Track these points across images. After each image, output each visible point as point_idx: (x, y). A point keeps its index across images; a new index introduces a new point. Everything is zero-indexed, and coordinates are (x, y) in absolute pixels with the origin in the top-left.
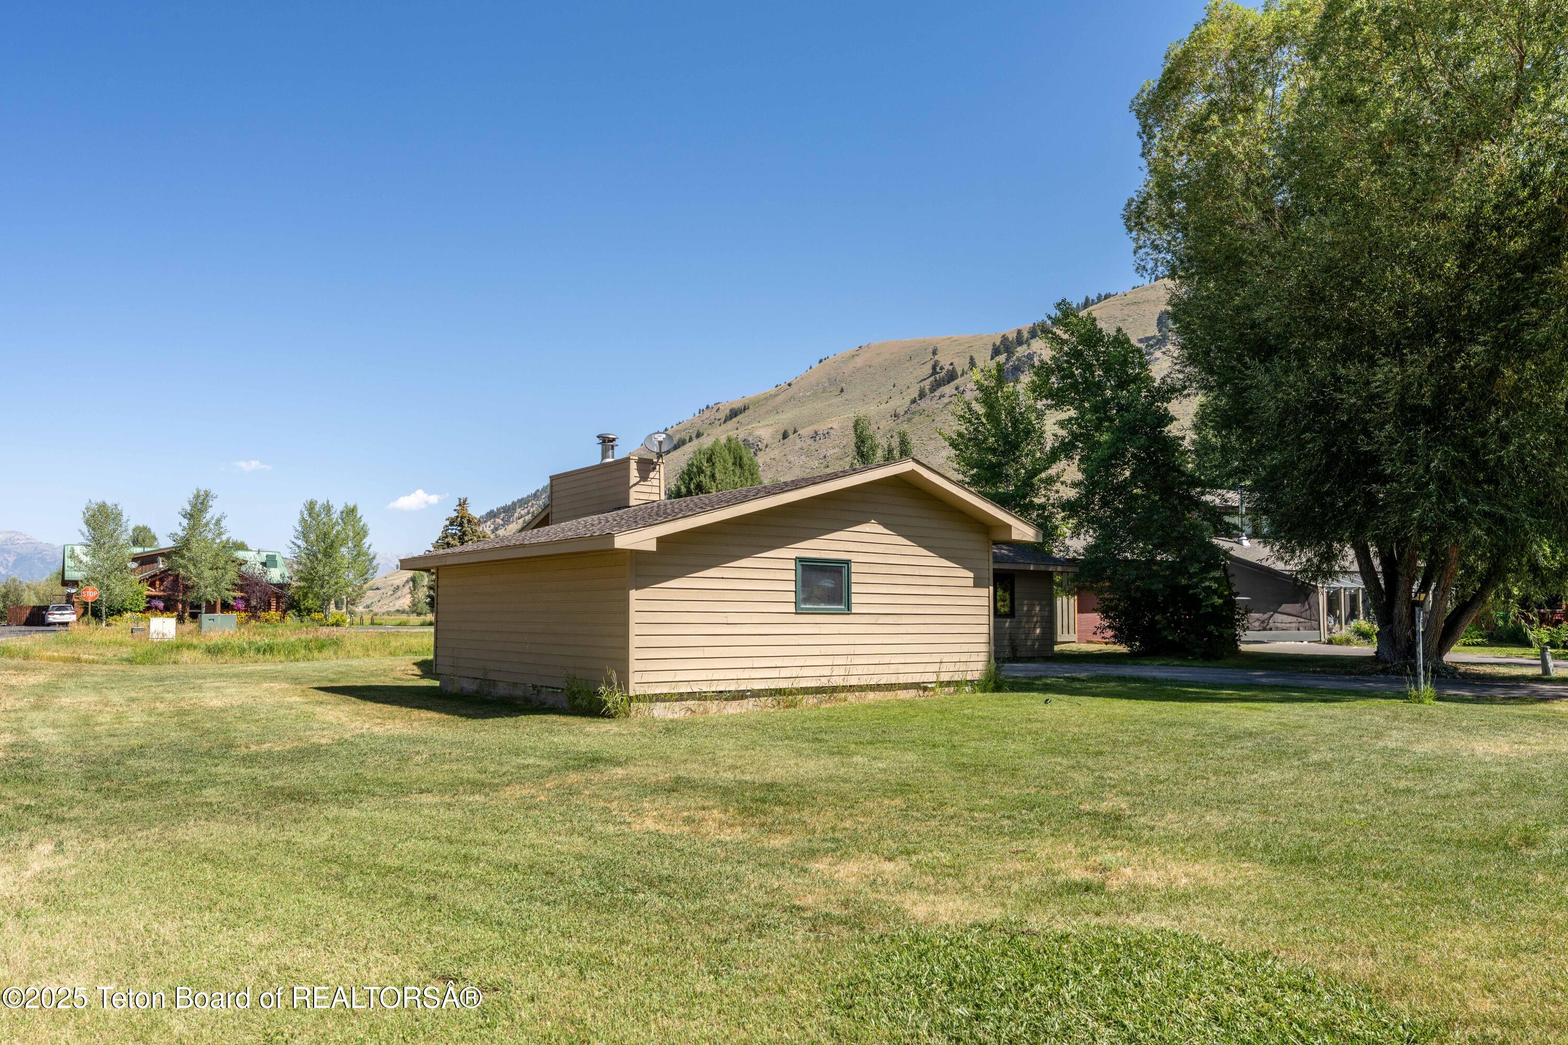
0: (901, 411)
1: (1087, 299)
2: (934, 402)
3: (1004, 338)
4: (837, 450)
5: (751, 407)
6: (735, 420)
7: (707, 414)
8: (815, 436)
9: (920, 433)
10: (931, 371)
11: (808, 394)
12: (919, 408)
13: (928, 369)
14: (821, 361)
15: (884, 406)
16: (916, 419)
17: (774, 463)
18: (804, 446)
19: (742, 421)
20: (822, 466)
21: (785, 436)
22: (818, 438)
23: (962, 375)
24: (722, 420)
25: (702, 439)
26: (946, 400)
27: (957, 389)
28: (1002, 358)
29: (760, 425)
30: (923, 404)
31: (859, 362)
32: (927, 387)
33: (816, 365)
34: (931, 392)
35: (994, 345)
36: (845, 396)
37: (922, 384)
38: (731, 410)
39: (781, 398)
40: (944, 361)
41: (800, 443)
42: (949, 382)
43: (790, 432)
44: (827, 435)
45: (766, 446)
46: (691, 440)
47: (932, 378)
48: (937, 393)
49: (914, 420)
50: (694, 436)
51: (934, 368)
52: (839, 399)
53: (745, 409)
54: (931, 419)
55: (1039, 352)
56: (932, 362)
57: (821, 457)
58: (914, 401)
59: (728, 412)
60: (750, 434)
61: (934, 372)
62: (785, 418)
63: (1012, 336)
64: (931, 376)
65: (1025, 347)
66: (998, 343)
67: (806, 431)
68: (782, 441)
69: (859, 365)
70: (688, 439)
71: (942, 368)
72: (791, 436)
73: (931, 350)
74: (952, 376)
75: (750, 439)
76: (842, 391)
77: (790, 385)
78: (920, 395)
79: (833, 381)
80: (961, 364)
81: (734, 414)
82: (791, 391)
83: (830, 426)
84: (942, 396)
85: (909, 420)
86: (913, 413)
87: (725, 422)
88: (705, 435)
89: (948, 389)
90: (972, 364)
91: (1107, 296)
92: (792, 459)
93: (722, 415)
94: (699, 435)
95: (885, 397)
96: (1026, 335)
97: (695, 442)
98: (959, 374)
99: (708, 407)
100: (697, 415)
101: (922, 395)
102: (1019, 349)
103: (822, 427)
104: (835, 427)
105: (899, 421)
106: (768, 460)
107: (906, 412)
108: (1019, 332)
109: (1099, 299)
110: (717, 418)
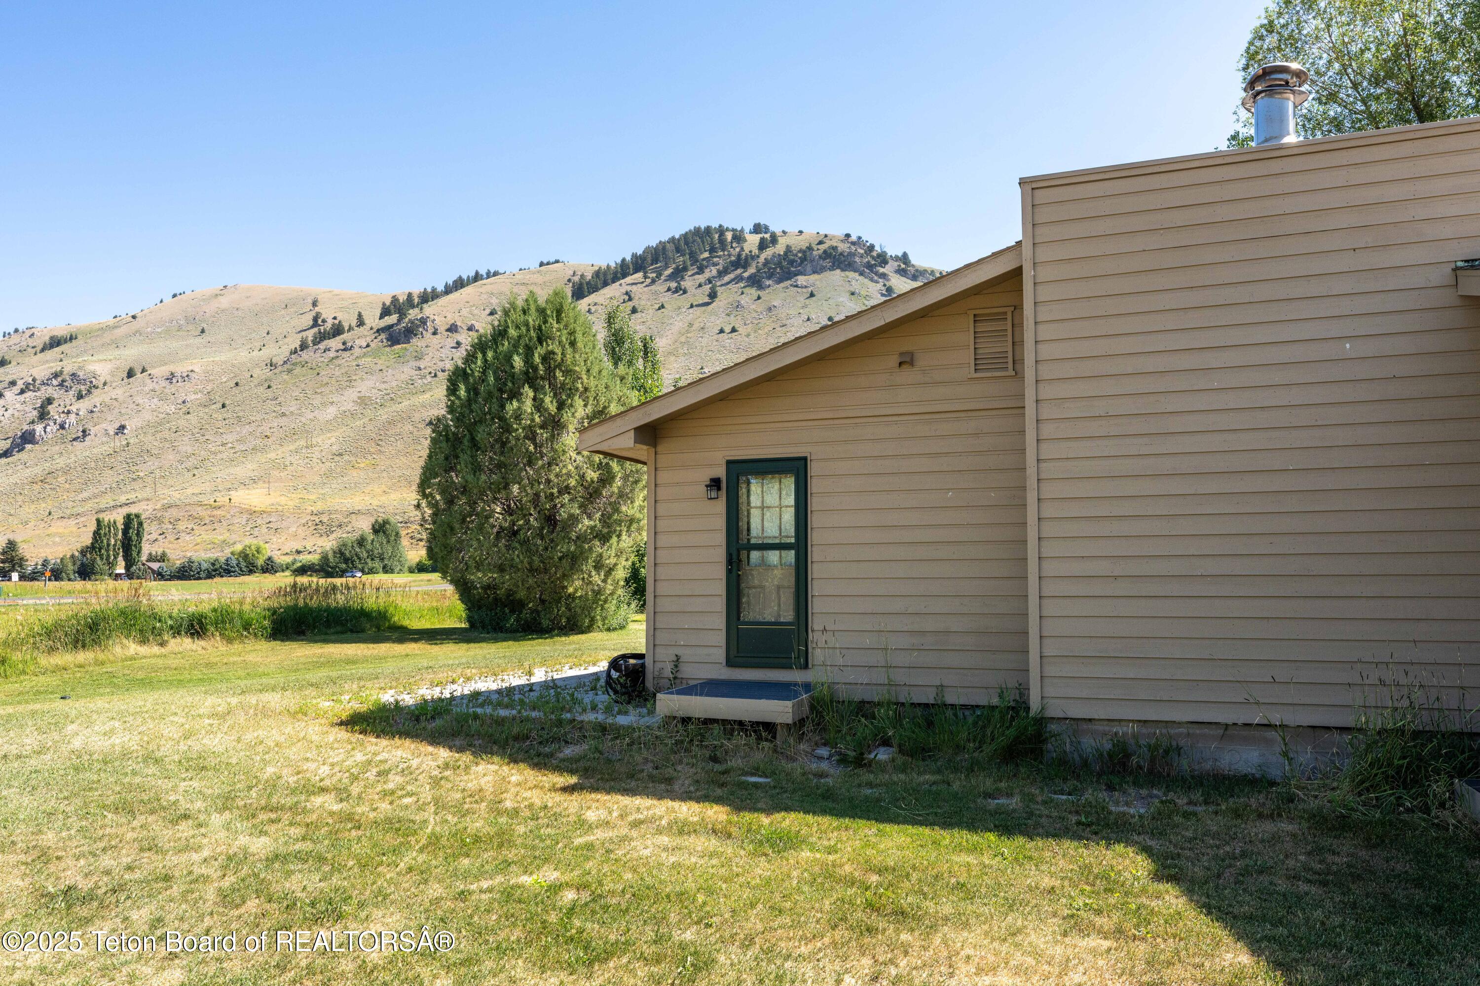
0: (279, 360)
1: (477, 273)
2: (318, 355)
3: (395, 299)
4: (199, 396)
5: (80, 337)
6: (56, 349)
7: (15, 339)
8: (170, 378)
9: (303, 386)
10: (311, 323)
11: (159, 330)
12: (299, 359)
13: (308, 320)
14: (174, 296)
15: (256, 353)
16: (298, 370)
17: (115, 403)
18: (157, 387)
19: (69, 352)
20: (181, 412)
21: (130, 374)
22: (174, 380)
23: (349, 330)
24: (38, 349)
25: (8, 368)
26: (332, 354)
27: (344, 343)
28: (393, 319)
29: (94, 358)
30: (305, 355)
31: (224, 302)
32: (310, 338)
33: (168, 299)
34: (314, 345)
35: (384, 304)
36: (206, 337)
37: (304, 334)
38: (52, 338)
39: (119, 332)
40: (328, 313)
41: (150, 385)
42: (334, 336)
43: (138, 370)
44: (186, 378)
45: (105, 384)
47: (316, 330)
48: (322, 346)
49: (295, 372)
51: (315, 319)
52: (199, 340)
53: (71, 339)
54: (316, 372)
55: (432, 317)
56: (313, 314)
57: (180, 401)
58: (295, 352)
59: (47, 339)
60: (80, 368)
61: (315, 324)
62: (131, 354)
63: (402, 298)
64: (312, 327)
65: (417, 310)
66: (388, 303)
67: (161, 371)
68: (126, 380)
69: (223, 306)
71: (324, 321)
72: (139, 375)
73: (310, 301)
74: (337, 330)
75: (81, 374)
76: (203, 331)
77: (134, 317)
78: (301, 346)
79: (191, 320)
80: (348, 319)
81: (55, 342)
82: (135, 325)
83: (190, 368)
84: (327, 350)
85: (289, 371)
86: (295, 364)
87: (42, 350)
88: (14, 363)
89: (335, 343)
90: (361, 323)
91: (496, 274)
92: (141, 401)
93: (38, 342)
95: (258, 345)
96: (416, 300)
98: (346, 329)
99: (16, 331)
101: (304, 346)
102: (411, 311)
103: (180, 369)
104: (196, 370)
105: (276, 371)
106: (107, 400)
107: (285, 363)
108: (410, 295)
109: (489, 275)
110: (31, 345)
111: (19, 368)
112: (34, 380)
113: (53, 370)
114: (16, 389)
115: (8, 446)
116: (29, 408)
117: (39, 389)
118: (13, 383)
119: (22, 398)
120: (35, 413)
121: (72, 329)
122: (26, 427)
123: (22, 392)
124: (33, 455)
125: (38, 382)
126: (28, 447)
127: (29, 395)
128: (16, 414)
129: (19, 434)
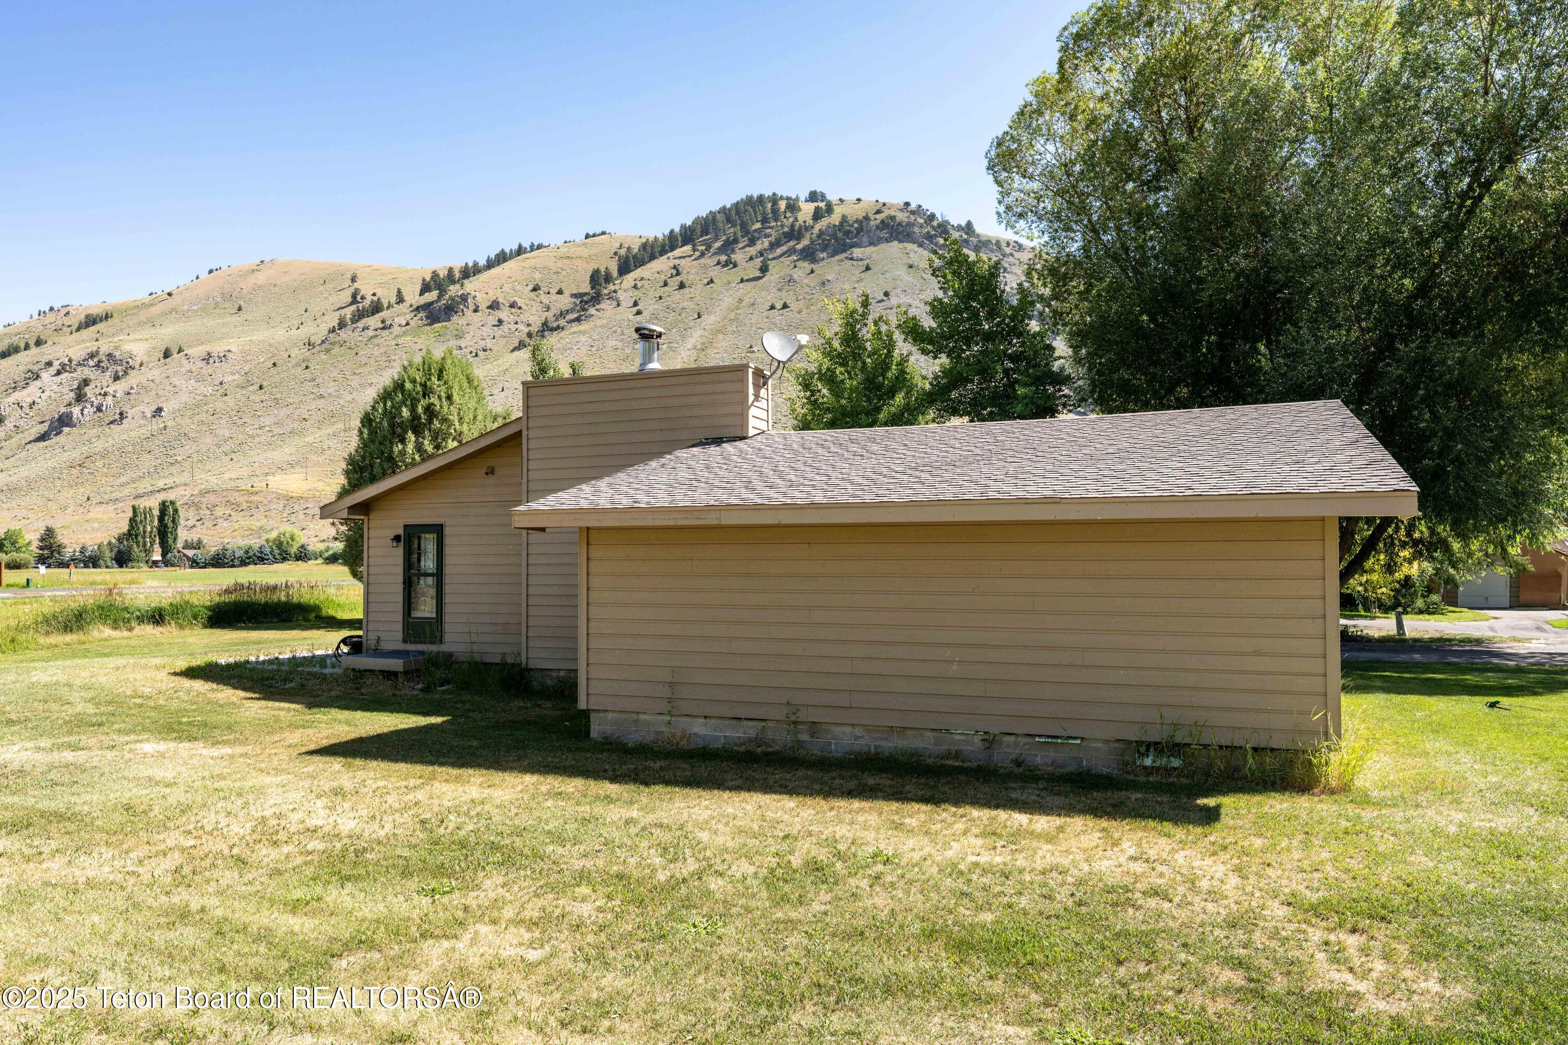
0: (317, 339)
1: (520, 246)
2: (356, 334)
3: (435, 275)
4: (237, 377)
5: (115, 315)
6: (92, 328)
7: (51, 317)
8: (207, 358)
9: (341, 366)
10: (350, 300)
11: (195, 308)
12: (338, 338)
13: (346, 297)
14: (211, 272)
15: (294, 332)
16: (336, 350)
17: (151, 384)
18: (194, 368)
19: (105, 331)
20: (218, 394)
21: (167, 354)
22: (211, 361)
23: (388, 308)
24: (74, 328)
25: (44, 348)
26: (370, 333)
27: (383, 322)
28: (432, 296)
29: (130, 338)
30: (344, 334)
31: (261, 278)
32: (349, 316)
33: (204, 275)
34: (353, 323)
35: (424, 280)
36: (243, 315)
37: (343, 312)
38: (87, 316)
39: (155, 310)
40: (367, 289)
41: (187, 366)
42: (373, 314)
43: (174, 351)
44: (223, 358)
45: (141, 365)
46: (27, 347)
47: (354, 307)
48: (360, 324)
49: (333, 352)
50: (32, 343)
51: (354, 296)
52: (236, 318)
53: (107, 317)
54: (354, 352)
55: (473, 293)
56: (352, 290)
57: (217, 383)
58: (333, 330)
59: (82, 317)
60: (116, 348)
61: (354, 301)
62: (167, 333)
63: (443, 273)
64: (352, 304)
65: (457, 286)
66: (428, 279)
67: (197, 351)
68: (162, 361)
69: (260, 283)
70: (22, 346)
71: (363, 298)
72: (175, 356)
73: (349, 276)
74: (376, 308)
75: (117, 354)
76: (240, 309)
77: (170, 294)
78: (339, 324)
79: (228, 297)
80: (387, 296)
81: (91, 321)
82: (171, 303)
83: (228, 348)
84: (366, 328)
85: (328, 351)
86: (333, 344)
87: (78, 330)
88: (49, 343)
89: (373, 322)
90: (400, 299)
91: (540, 247)
92: (178, 383)
93: (74, 321)
94: (39, 343)
95: (296, 323)
96: (457, 275)
97: (34, 350)
98: (385, 306)
99: (52, 309)
100: (36, 316)
101: (342, 325)
102: (451, 287)
103: (217, 348)
104: (234, 350)
105: (314, 351)
106: (144, 381)
107: (323, 342)
108: (450, 270)
109: (532, 249)
110: (67, 324)
111: (56, 348)
112: (70, 361)
113: (89, 351)
114: (53, 370)
115: (46, 429)
116: (65, 390)
117: (75, 370)
118: (49, 364)
119: (58, 379)
120: (72, 395)
121: (109, 309)
122: (63, 410)
123: (59, 373)
124: (70, 438)
125: (74, 363)
126: (66, 430)
127: (65, 376)
128: (53, 396)
129: (57, 416)
